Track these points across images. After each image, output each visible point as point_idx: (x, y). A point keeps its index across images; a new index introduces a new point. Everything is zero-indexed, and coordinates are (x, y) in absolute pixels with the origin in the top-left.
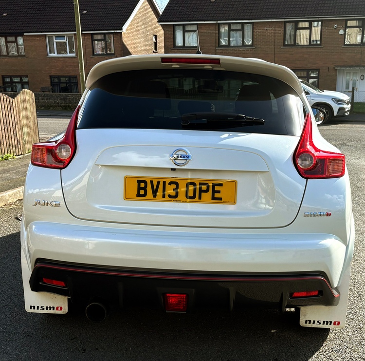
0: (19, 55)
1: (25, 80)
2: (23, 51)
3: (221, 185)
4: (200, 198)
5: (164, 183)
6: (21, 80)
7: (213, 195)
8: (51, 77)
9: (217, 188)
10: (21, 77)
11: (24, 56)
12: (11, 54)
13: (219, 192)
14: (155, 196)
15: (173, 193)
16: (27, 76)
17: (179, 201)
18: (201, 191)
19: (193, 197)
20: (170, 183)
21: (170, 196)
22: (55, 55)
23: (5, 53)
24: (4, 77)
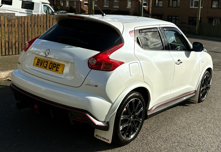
0: (177, 7)
1: (177, 18)
2: (179, 5)
3: (59, 65)
4: (52, 69)
5: (44, 61)
6: (176, 18)
7: (56, 69)
8: (189, 17)
9: (58, 66)
10: (176, 17)
11: (179, 7)
12: (173, 6)
13: (58, 68)
14: (41, 66)
15: (46, 66)
16: (178, 16)
17: (47, 69)
18: (54, 67)
19: (51, 69)
20: (46, 62)
21: (45, 67)
22: (193, 7)
23: (171, 6)
24: (168, 16)
